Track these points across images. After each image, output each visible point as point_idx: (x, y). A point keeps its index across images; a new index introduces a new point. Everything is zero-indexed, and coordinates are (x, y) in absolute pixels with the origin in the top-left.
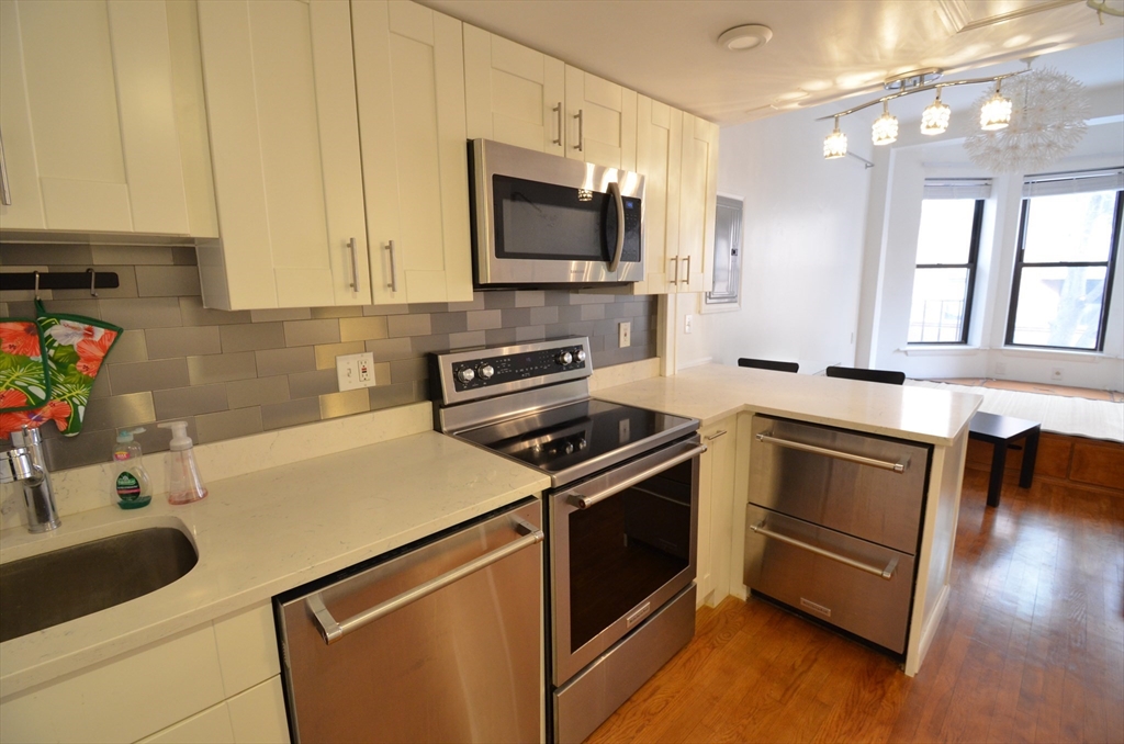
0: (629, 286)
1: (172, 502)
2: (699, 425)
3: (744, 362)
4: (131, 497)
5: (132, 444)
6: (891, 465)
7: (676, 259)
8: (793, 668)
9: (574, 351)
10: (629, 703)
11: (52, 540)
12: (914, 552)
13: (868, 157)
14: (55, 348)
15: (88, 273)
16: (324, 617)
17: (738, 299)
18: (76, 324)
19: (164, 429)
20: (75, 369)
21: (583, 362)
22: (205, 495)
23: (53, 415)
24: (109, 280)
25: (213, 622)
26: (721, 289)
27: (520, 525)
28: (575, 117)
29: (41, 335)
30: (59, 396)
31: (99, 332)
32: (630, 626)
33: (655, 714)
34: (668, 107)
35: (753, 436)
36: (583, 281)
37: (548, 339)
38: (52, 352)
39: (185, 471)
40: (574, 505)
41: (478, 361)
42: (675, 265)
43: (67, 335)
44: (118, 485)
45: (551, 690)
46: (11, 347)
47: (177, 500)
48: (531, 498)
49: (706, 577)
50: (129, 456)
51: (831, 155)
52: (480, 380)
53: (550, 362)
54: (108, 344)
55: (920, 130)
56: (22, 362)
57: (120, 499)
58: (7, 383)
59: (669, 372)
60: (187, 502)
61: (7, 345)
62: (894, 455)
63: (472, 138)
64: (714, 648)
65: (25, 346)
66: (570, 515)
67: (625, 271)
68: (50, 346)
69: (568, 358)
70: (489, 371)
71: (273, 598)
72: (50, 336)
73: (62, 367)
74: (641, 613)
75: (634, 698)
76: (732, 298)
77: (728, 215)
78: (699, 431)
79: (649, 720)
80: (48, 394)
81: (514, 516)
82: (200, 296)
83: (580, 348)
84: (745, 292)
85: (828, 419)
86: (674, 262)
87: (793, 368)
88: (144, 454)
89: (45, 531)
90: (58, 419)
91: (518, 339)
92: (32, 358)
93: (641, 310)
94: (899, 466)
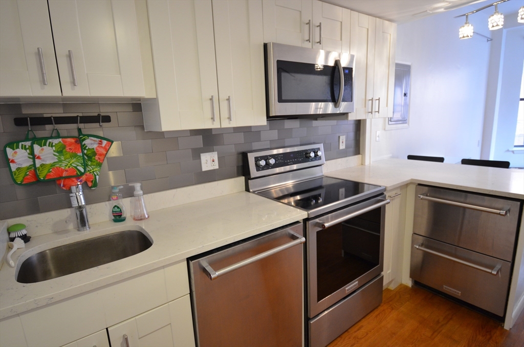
0: (345, 115)
1: (135, 219)
2: (385, 189)
3: (410, 157)
4: (118, 217)
5: (118, 193)
6: (498, 211)
7: (372, 100)
8: (438, 322)
9: (315, 152)
10: (346, 332)
11: (87, 234)
12: (510, 260)
13: (489, 36)
14: (87, 150)
15: (99, 115)
16: (209, 269)
17: (407, 121)
18: (95, 139)
19: (131, 186)
20: (95, 159)
21: (320, 157)
22: (148, 217)
23: (86, 180)
24: (107, 119)
25: (163, 267)
26: (398, 116)
27: (293, 235)
28: (318, 26)
29: (81, 144)
30: (89, 171)
31: (105, 142)
32: (347, 293)
33: (361, 339)
34: (368, 16)
35: (416, 196)
36: (318, 113)
37: (301, 145)
38: (85, 151)
39: (141, 205)
40: (319, 227)
41: (267, 156)
42: (371, 104)
43: (92, 144)
44: (113, 212)
45: (307, 319)
46: (70, 149)
47: (136, 218)
48: (297, 222)
49: (388, 272)
50: (117, 199)
51: (464, 37)
52: (268, 166)
53: (303, 157)
54: (108, 148)
55: (517, 20)
56: (75, 156)
57: (113, 218)
58: (69, 165)
59: (367, 162)
60: (141, 220)
61: (68, 148)
62: (500, 206)
63: (266, 42)
64: (393, 309)
65: (75, 149)
66: (317, 232)
67: (343, 107)
68: (85, 149)
69: (312, 155)
70: (272, 161)
71: (187, 259)
72: (85, 144)
73: (90, 158)
74: (353, 286)
75: (349, 330)
76: (404, 121)
77: (402, 73)
78: (385, 193)
79: (358, 341)
80: (85, 170)
81: (290, 230)
82: (143, 126)
83: (319, 149)
84: (412, 118)
85: (461, 186)
86: (371, 101)
87: (441, 160)
88: (123, 198)
89: (84, 231)
90: (89, 181)
91: (286, 145)
92: (78, 154)
93: (351, 128)
94: (503, 212)
